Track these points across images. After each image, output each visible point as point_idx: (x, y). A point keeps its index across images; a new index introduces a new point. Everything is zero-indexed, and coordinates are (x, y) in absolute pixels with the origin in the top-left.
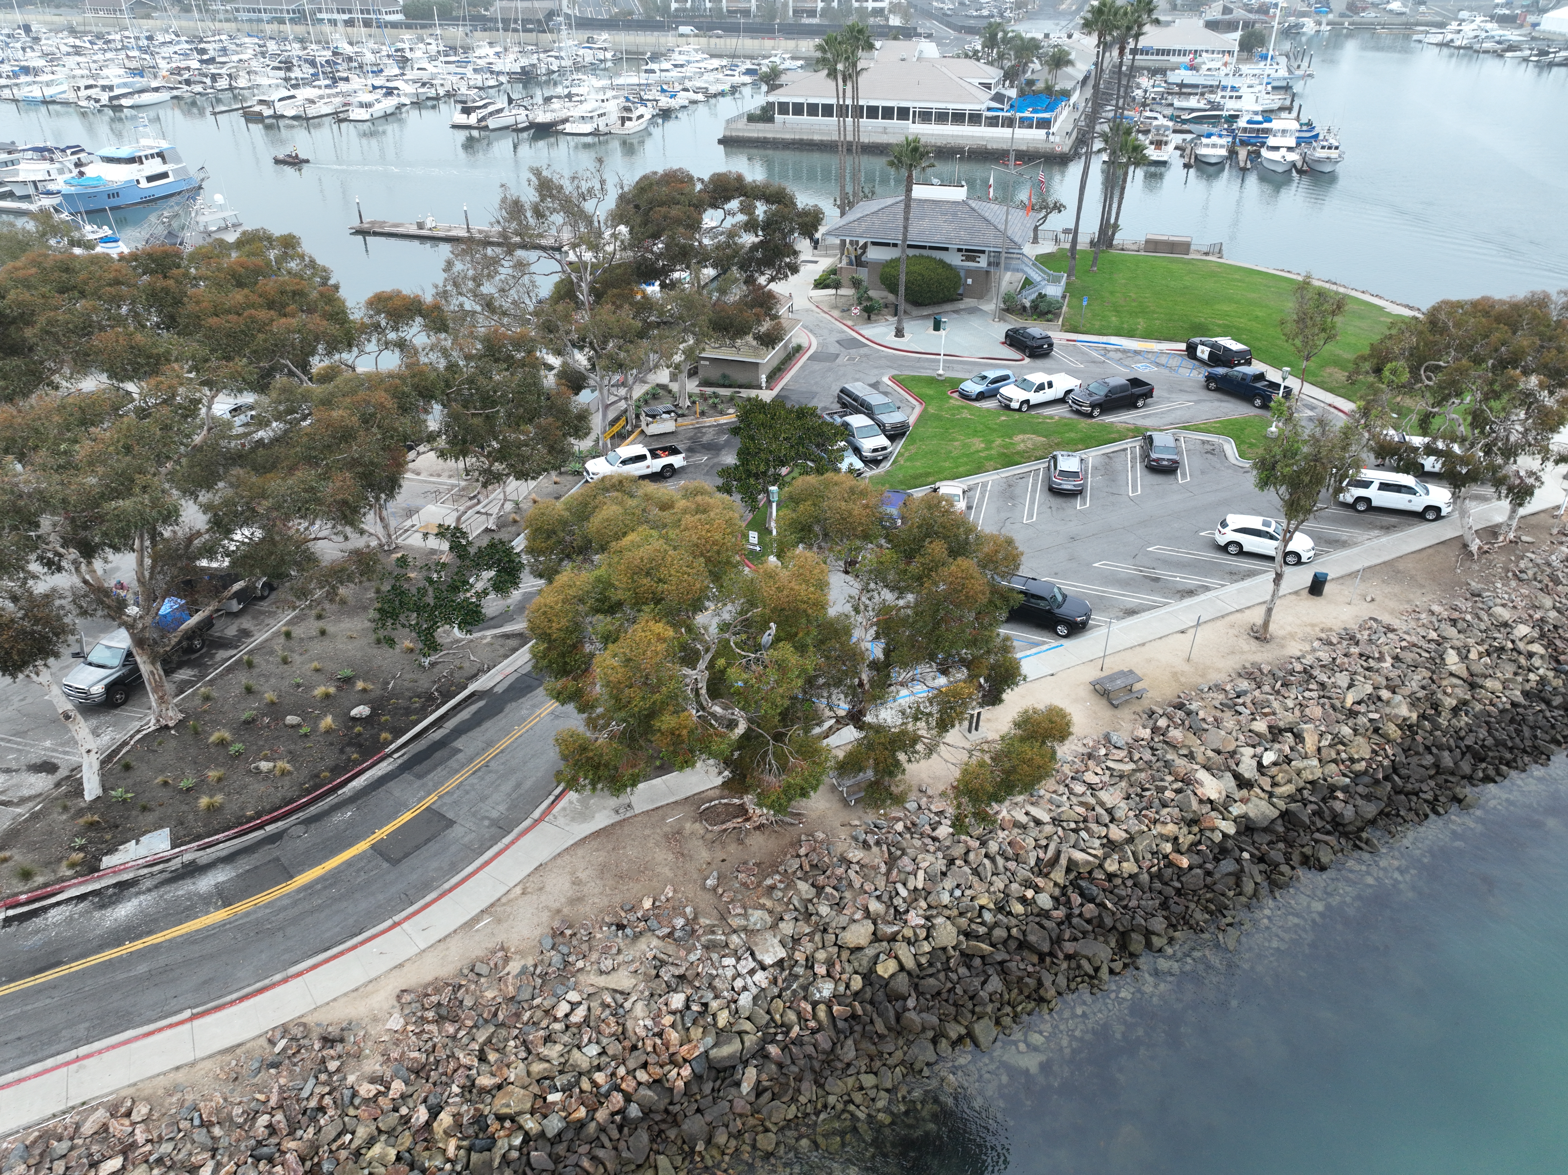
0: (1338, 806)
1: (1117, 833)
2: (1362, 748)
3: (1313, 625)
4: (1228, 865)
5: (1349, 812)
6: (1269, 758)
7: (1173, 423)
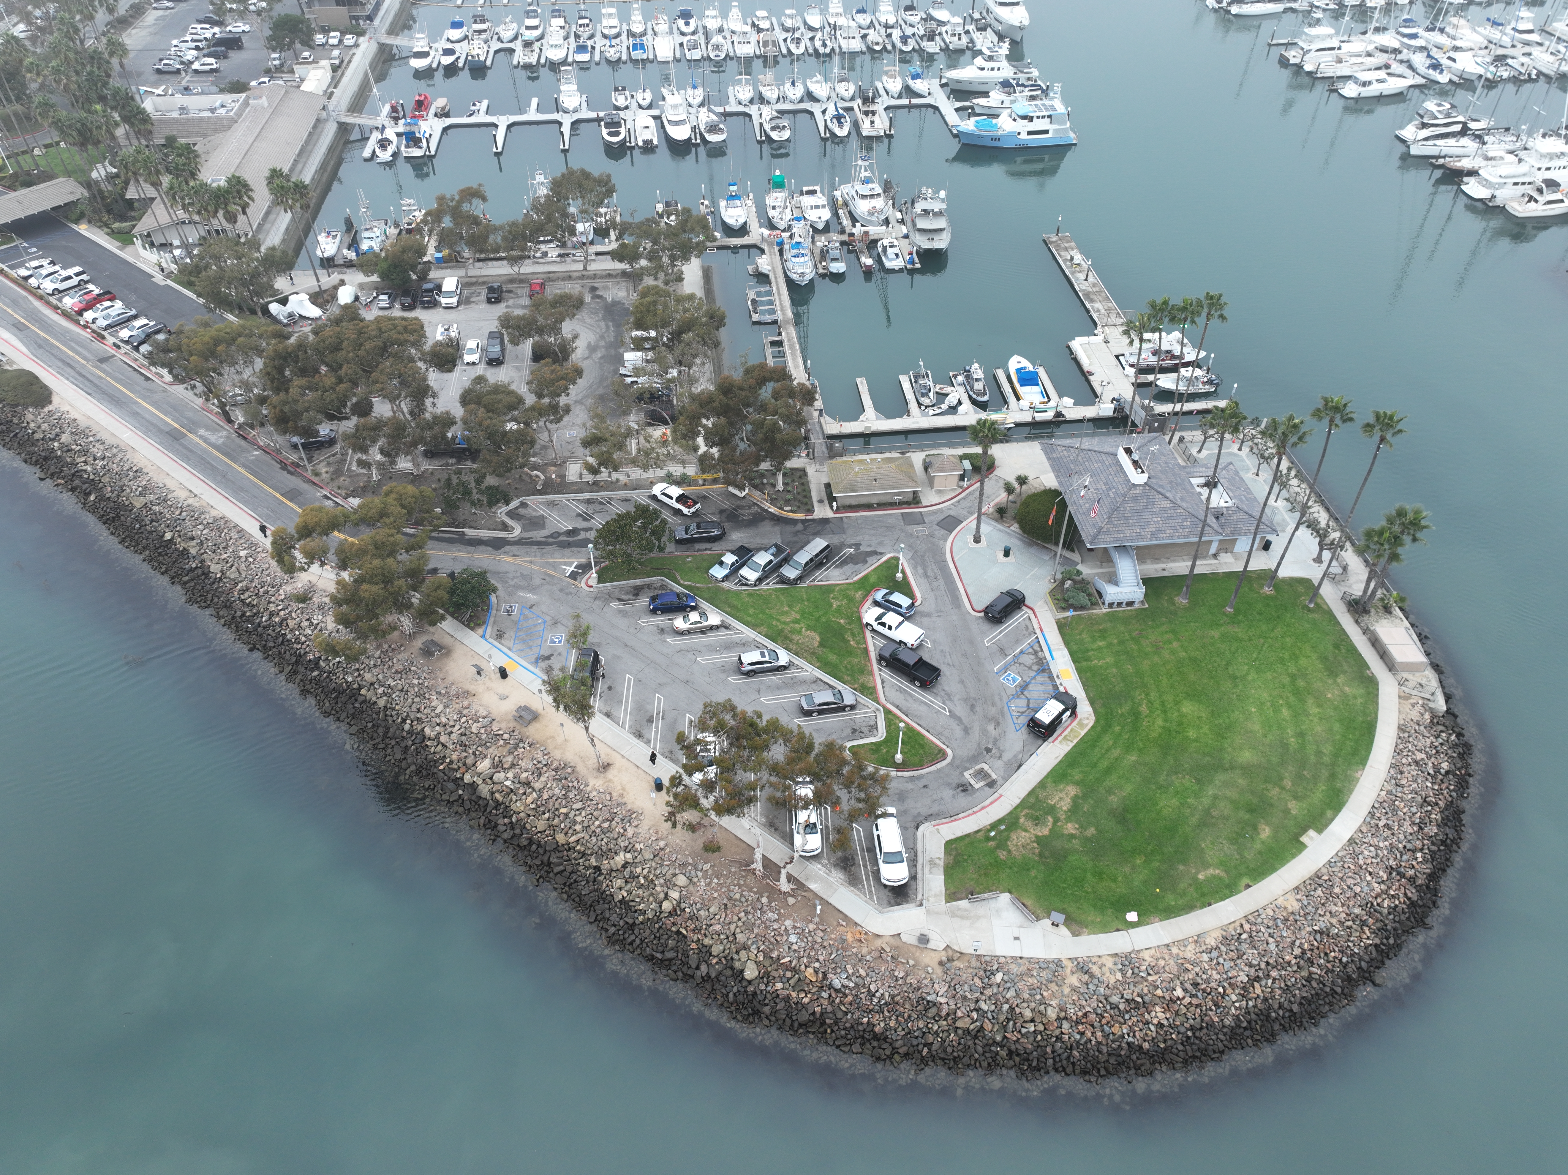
0: (501, 821)
1: (443, 739)
2: (541, 825)
3: (624, 789)
4: (451, 786)
5: (501, 828)
6: (508, 783)
7: (897, 707)
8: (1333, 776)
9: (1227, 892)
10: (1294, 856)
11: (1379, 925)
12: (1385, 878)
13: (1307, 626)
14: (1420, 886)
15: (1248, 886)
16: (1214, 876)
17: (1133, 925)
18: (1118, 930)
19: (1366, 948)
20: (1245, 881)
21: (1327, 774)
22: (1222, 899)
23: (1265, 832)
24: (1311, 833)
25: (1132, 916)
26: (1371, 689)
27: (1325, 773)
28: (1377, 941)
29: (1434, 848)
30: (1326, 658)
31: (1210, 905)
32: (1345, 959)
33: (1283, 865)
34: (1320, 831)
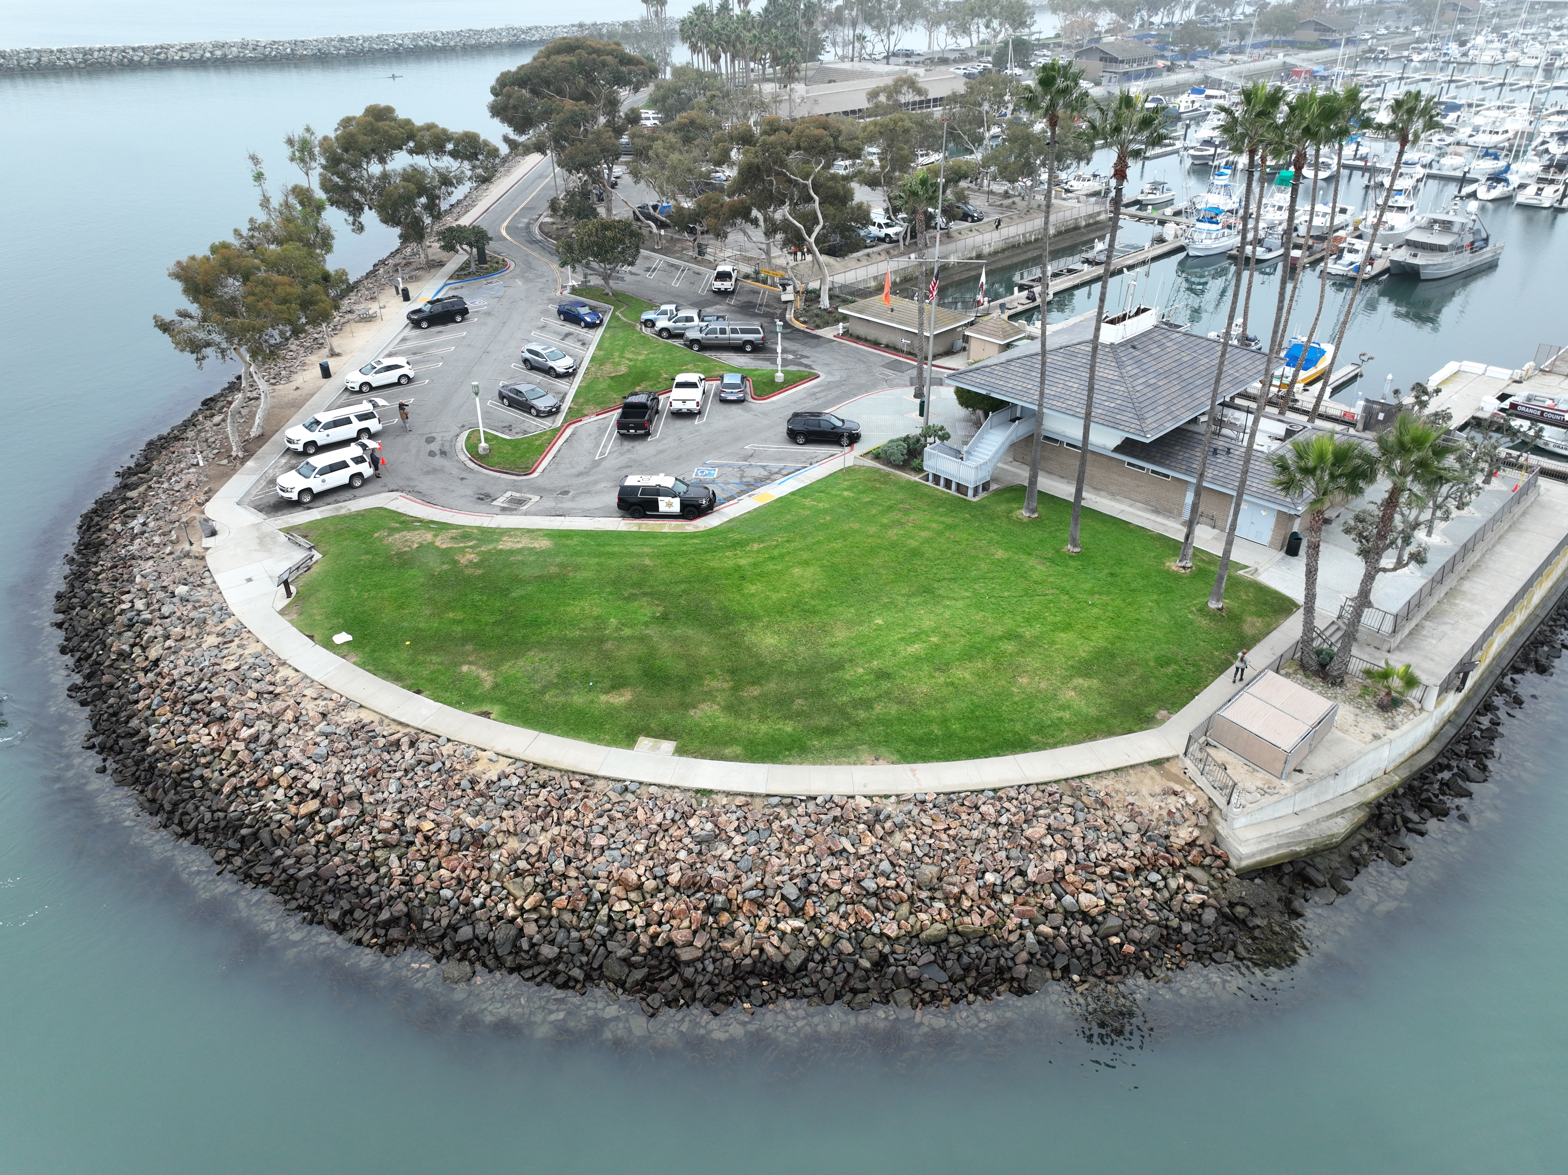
7: (573, 434)
8: (828, 731)
9: (456, 698)
10: (595, 740)
11: (567, 917)
12: (674, 879)
13: (1163, 619)
14: (726, 953)
15: (486, 714)
16: (477, 677)
17: (329, 645)
18: (311, 637)
19: (499, 918)
20: (496, 709)
21: (824, 724)
22: (436, 700)
23: (620, 699)
24: (668, 746)
25: (342, 638)
26: (1116, 722)
27: (824, 721)
28: (531, 929)
29: (846, 947)
30: (1113, 656)
31: (418, 692)
32: (446, 893)
33: (565, 734)
34: (681, 751)
